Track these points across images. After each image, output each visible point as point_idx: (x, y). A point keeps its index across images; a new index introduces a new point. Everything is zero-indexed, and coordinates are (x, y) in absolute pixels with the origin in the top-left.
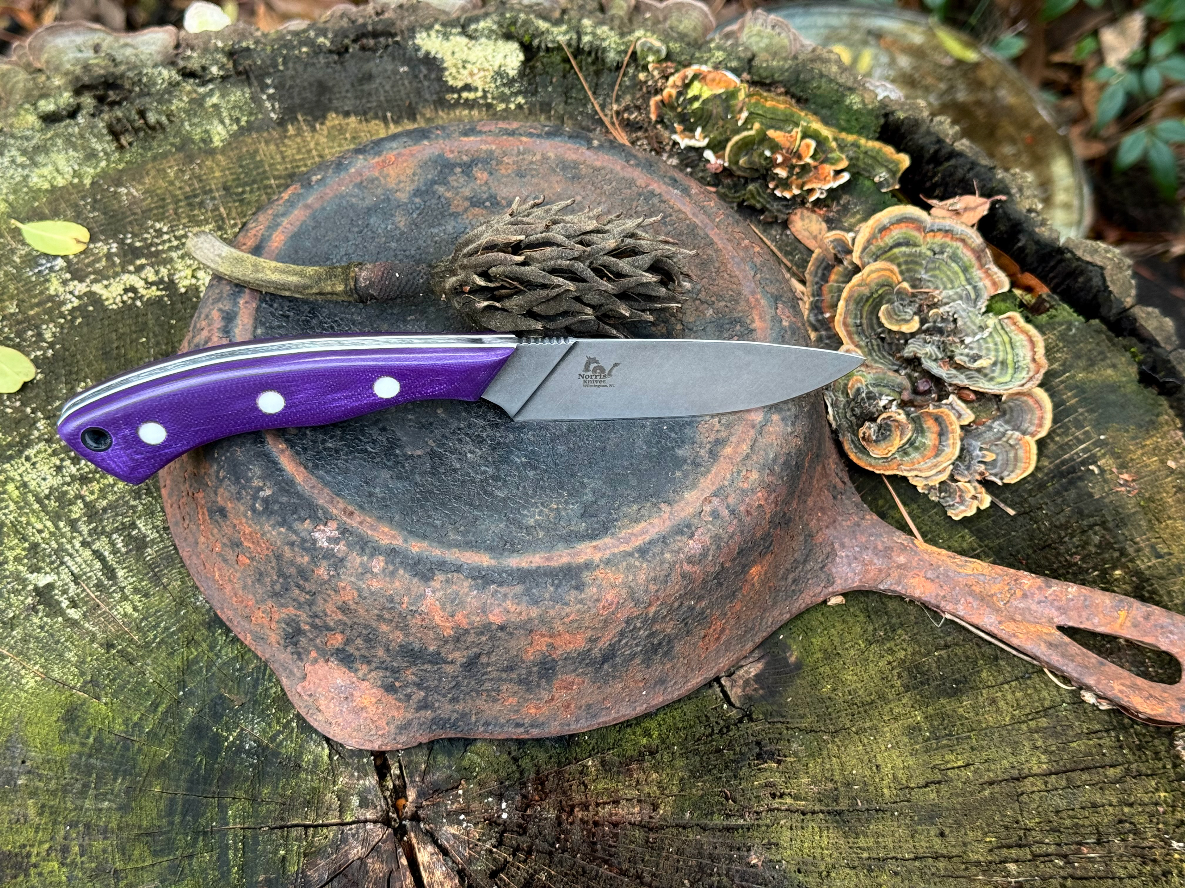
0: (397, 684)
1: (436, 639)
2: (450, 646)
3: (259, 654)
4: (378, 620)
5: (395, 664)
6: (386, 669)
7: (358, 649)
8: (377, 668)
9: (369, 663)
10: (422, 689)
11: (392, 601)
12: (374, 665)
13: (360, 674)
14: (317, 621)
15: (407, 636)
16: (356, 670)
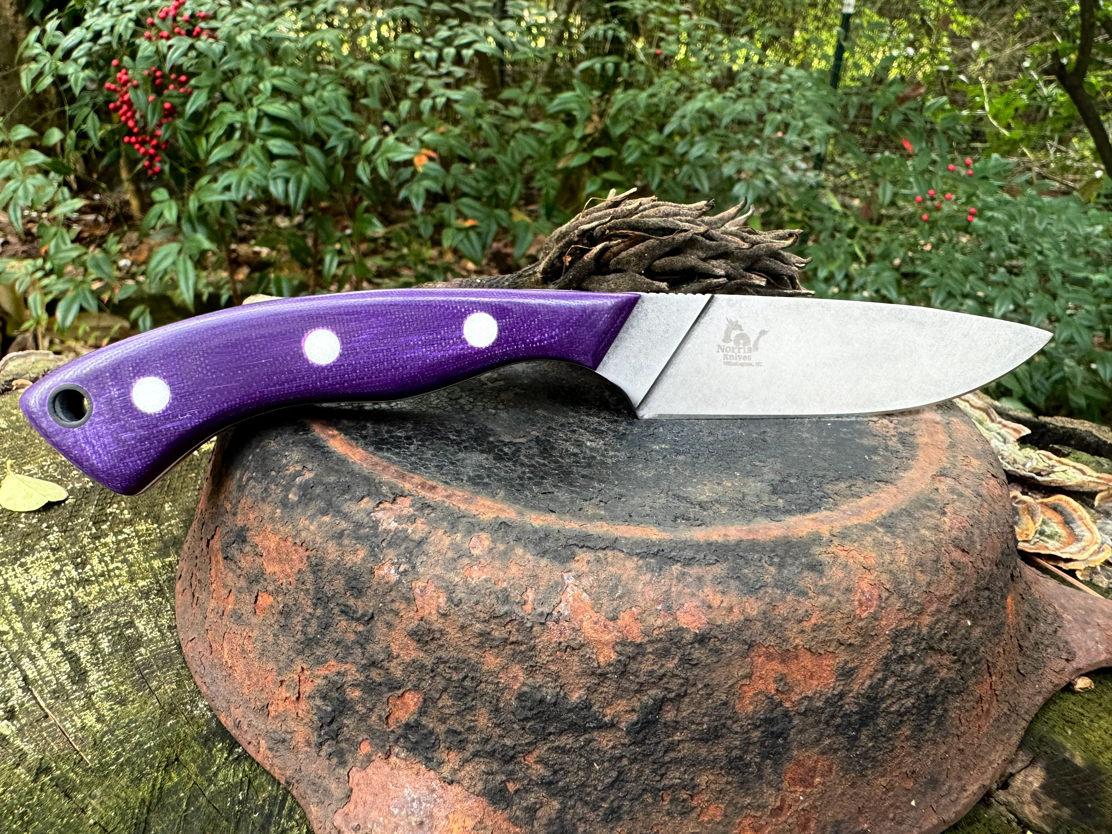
0: (511, 787)
1: (584, 673)
2: (608, 688)
3: (277, 773)
4: (480, 646)
5: (508, 742)
6: (492, 754)
7: (443, 720)
8: (476, 754)
9: (461, 745)
10: (553, 795)
11: (506, 600)
12: (471, 748)
13: (446, 771)
14: (375, 675)
15: (531, 671)
16: (440, 763)
